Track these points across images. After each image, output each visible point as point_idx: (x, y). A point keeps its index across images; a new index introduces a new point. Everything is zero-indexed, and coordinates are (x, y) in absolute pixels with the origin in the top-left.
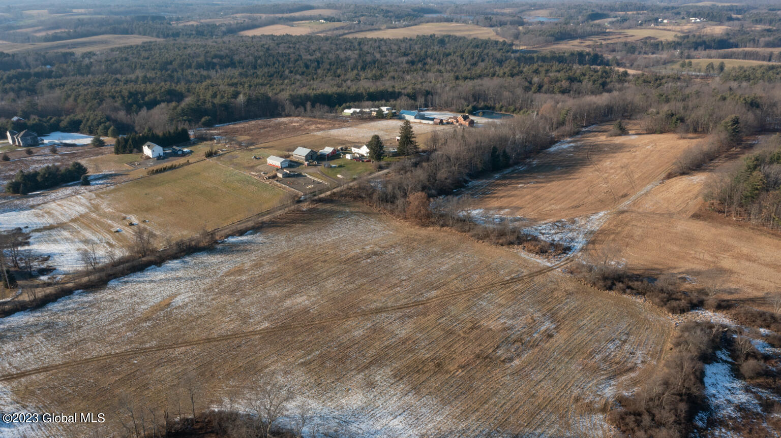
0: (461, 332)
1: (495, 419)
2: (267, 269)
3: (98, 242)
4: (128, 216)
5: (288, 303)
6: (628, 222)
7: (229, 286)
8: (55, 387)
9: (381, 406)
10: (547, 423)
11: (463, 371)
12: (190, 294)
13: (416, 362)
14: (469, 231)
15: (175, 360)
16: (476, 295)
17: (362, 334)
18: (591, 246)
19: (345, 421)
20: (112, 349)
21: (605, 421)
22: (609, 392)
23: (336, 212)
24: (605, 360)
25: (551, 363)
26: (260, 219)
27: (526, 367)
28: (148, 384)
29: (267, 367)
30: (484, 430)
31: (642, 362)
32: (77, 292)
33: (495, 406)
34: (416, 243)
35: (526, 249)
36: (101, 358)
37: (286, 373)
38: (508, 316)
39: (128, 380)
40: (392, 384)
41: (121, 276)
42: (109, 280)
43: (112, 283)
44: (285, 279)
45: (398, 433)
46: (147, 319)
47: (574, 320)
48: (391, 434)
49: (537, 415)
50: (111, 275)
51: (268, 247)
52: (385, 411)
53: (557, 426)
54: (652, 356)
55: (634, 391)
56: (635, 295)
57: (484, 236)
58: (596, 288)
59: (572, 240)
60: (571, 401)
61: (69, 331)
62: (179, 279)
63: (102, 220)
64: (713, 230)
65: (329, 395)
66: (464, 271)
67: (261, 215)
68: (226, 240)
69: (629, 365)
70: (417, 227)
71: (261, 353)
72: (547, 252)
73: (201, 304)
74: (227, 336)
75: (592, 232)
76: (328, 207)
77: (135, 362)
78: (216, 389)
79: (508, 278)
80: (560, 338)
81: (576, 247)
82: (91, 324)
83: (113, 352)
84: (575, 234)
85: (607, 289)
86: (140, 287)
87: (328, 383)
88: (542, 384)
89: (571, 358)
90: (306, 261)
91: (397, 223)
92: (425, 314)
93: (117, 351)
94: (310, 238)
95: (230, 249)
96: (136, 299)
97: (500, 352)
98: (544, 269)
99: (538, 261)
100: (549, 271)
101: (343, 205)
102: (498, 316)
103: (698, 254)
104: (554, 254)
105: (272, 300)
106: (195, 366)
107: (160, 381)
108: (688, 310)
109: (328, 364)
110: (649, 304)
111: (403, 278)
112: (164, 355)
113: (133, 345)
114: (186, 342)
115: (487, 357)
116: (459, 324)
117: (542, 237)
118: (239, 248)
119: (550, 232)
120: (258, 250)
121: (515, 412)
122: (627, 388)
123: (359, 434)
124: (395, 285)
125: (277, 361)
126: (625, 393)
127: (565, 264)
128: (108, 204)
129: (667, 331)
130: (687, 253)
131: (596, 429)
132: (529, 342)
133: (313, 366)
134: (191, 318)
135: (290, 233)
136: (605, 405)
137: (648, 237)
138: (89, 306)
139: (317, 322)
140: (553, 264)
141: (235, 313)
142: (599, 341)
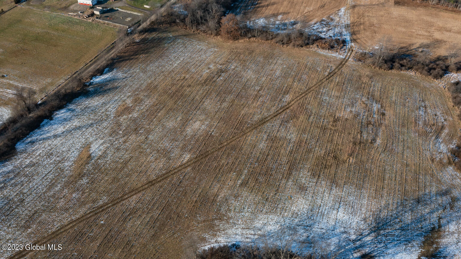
0: (330, 126)
1: (399, 191)
2: (148, 102)
5: (189, 130)
6: (363, 14)
7: (129, 126)
9: (322, 204)
10: (428, 184)
11: (353, 158)
12: (101, 141)
13: (319, 159)
14: (272, 39)
15: (137, 211)
16: (317, 93)
17: (266, 145)
18: (355, 37)
19: (307, 226)
20: (70, 215)
21: (455, 171)
22: (444, 148)
23: (164, 39)
24: (425, 124)
25: (399, 136)
26: (107, 56)
27: (387, 143)
28: (130, 241)
29: (217, 195)
30: (398, 202)
31: (445, 120)
33: (391, 180)
34: (242, 56)
35: (319, 47)
36: (67, 228)
37: (236, 197)
38: (349, 105)
39: (109, 242)
40: (316, 183)
41: (23, 138)
42: (15, 144)
43: (20, 147)
44: (171, 109)
45: (349, 224)
47: (387, 98)
48: (344, 225)
49: (419, 179)
51: (132, 81)
52: (327, 208)
53: (434, 184)
54: (447, 114)
55: (455, 143)
56: (408, 70)
57: (287, 40)
58: (383, 70)
59: (341, 34)
60: (430, 163)
61: (14, 207)
62: (79, 128)
64: (414, 12)
65: (280, 206)
66: (293, 73)
67: (105, 52)
68: (92, 81)
69: (440, 124)
70: (231, 41)
71: (203, 183)
72: (334, 47)
73: (118, 149)
74: (164, 175)
75: (348, 26)
76: (154, 35)
77: (102, 222)
79: (327, 74)
80: (389, 113)
81: (347, 39)
82: (31, 194)
83: (74, 218)
84: (339, 29)
85: (389, 70)
86: (49, 145)
87: (273, 196)
88: (405, 154)
89: (407, 129)
90: (174, 89)
91: (214, 40)
92: (296, 117)
93: (77, 216)
94: (159, 66)
95: (102, 90)
96: (55, 158)
97: (365, 136)
98: (343, 61)
99: (334, 55)
100: (346, 62)
101: (164, 31)
102: (343, 107)
103: (418, 31)
104: (339, 48)
105: (174, 130)
106: (158, 212)
107: (137, 235)
108: (444, 75)
109: (261, 179)
110: (418, 74)
111: (257, 88)
112: (124, 208)
113: (88, 206)
114: (133, 191)
115: (360, 143)
116: (324, 119)
117: (322, 36)
118: (109, 87)
119: (323, 30)
120: (126, 85)
121: (405, 182)
122: (450, 142)
123: (324, 233)
124: (257, 96)
125: (221, 188)
126: (452, 147)
127: (351, 54)
129: (442, 93)
130: (412, 32)
131: (455, 179)
132: (375, 122)
133: (251, 183)
134: (120, 166)
135: (140, 65)
136: (449, 158)
137: (383, 24)
138: (15, 176)
139: (225, 144)
140: (344, 56)
141: (153, 151)
142: (412, 111)
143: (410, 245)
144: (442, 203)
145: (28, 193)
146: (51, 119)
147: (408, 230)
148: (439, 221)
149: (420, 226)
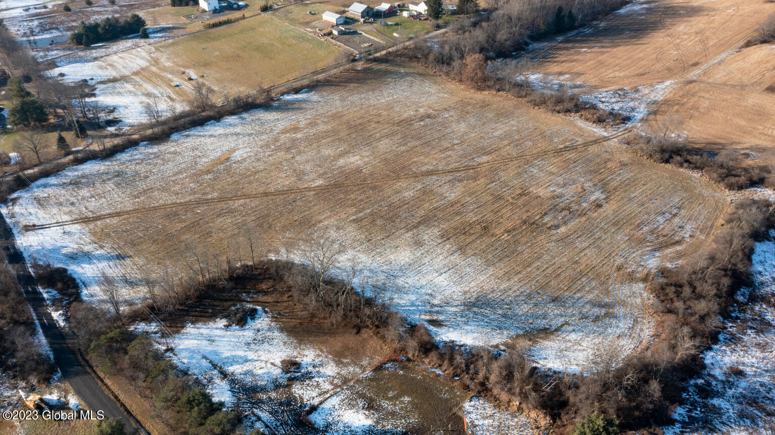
0: (509, 198)
1: (537, 282)
2: (322, 128)
3: (160, 95)
4: (187, 71)
5: (341, 162)
6: (696, 92)
7: (285, 143)
8: (127, 231)
9: (427, 264)
10: (587, 289)
11: (509, 235)
12: (248, 150)
13: (463, 224)
14: (525, 96)
15: (235, 212)
16: (527, 162)
17: (412, 195)
18: (652, 117)
19: (392, 276)
20: (177, 198)
21: (644, 290)
22: (653, 263)
23: (391, 73)
24: (652, 232)
25: (597, 232)
26: (315, 77)
27: (571, 234)
28: (211, 232)
29: (320, 222)
30: (525, 291)
31: (691, 236)
32: (142, 143)
33: (538, 269)
34: (470, 107)
35: (583, 117)
36: (167, 207)
37: (338, 228)
38: (558, 185)
39: (193, 227)
40: (439, 244)
41: (182, 130)
42: (171, 133)
43: (175, 136)
44: (339, 139)
45: (442, 289)
46: (208, 172)
47: (625, 191)
48: (435, 289)
49: (578, 280)
50: (173, 129)
51: (322, 106)
52: (431, 268)
53: (596, 292)
54: (701, 231)
55: (678, 264)
56: (693, 169)
57: (541, 103)
58: (652, 160)
59: (633, 109)
60: (613, 270)
61: (137, 180)
62: (237, 134)
63: (162, 74)
65: (378, 250)
66: (517, 137)
67: (315, 73)
68: (281, 97)
69: (677, 238)
70: (472, 91)
71: (315, 208)
72: (604, 121)
73: (258, 160)
74: (283, 191)
75: (655, 102)
76: (383, 66)
77: (199, 211)
78: (273, 239)
79: (562, 146)
80: (609, 209)
81: (636, 117)
82: (157, 174)
83: (178, 201)
84: (637, 103)
85: (663, 162)
86: (200, 141)
87: (378, 240)
88: (586, 251)
89: (618, 229)
90: (359, 121)
91: (453, 86)
92: (475, 179)
93: (182, 201)
94: (364, 98)
95: (286, 107)
96: (197, 152)
97: (546, 219)
98: (601, 139)
99: (595, 130)
100: (604, 141)
101: (398, 65)
102: (548, 184)
103: (766, 129)
104: (612, 123)
105: (326, 159)
106: (253, 218)
107: (221, 230)
108: (747, 187)
109: (378, 222)
110: (705, 179)
111: (456, 142)
112: (225, 206)
113: (196, 196)
114: (245, 195)
115: (533, 223)
116: (508, 190)
117: (601, 106)
118: (295, 106)
119: (610, 100)
120: (313, 109)
121: (556, 277)
122: (672, 260)
123: (405, 287)
124: (447, 149)
125: (330, 217)
126: (669, 265)
127: (623, 134)
128: (167, 58)
129: (721, 207)
130: (754, 129)
131: (635, 297)
132: (577, 210)
133: (364, 223)
134: (249, 173)
135: (344, 93)
136: (647, 275)
137: (715, 110)
138: (154, 157)
139: (369, 182)
140: (610, 134)
141: (290, 169)
142: (648, 214)
143: (498, 331)
144: (587, 312)
145: (156, 173)
146: (219, 121)
147: (512, 319)
148: (562, 326)
149: (531, 321)
